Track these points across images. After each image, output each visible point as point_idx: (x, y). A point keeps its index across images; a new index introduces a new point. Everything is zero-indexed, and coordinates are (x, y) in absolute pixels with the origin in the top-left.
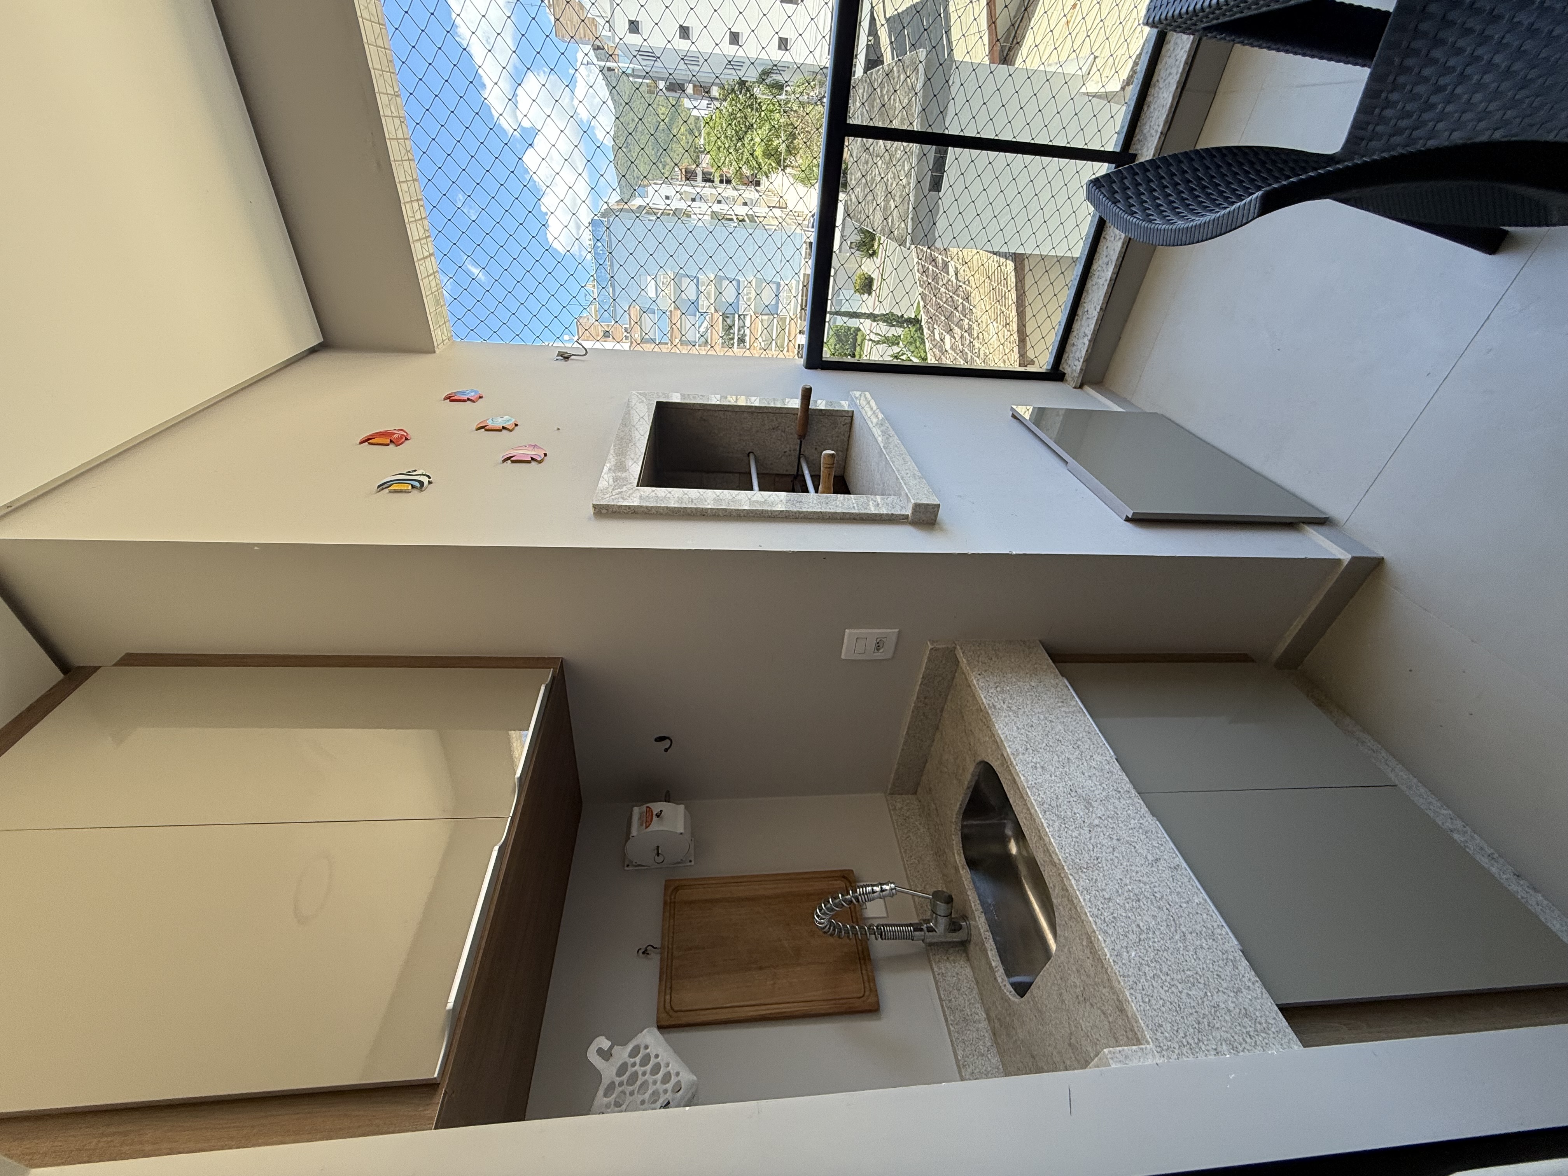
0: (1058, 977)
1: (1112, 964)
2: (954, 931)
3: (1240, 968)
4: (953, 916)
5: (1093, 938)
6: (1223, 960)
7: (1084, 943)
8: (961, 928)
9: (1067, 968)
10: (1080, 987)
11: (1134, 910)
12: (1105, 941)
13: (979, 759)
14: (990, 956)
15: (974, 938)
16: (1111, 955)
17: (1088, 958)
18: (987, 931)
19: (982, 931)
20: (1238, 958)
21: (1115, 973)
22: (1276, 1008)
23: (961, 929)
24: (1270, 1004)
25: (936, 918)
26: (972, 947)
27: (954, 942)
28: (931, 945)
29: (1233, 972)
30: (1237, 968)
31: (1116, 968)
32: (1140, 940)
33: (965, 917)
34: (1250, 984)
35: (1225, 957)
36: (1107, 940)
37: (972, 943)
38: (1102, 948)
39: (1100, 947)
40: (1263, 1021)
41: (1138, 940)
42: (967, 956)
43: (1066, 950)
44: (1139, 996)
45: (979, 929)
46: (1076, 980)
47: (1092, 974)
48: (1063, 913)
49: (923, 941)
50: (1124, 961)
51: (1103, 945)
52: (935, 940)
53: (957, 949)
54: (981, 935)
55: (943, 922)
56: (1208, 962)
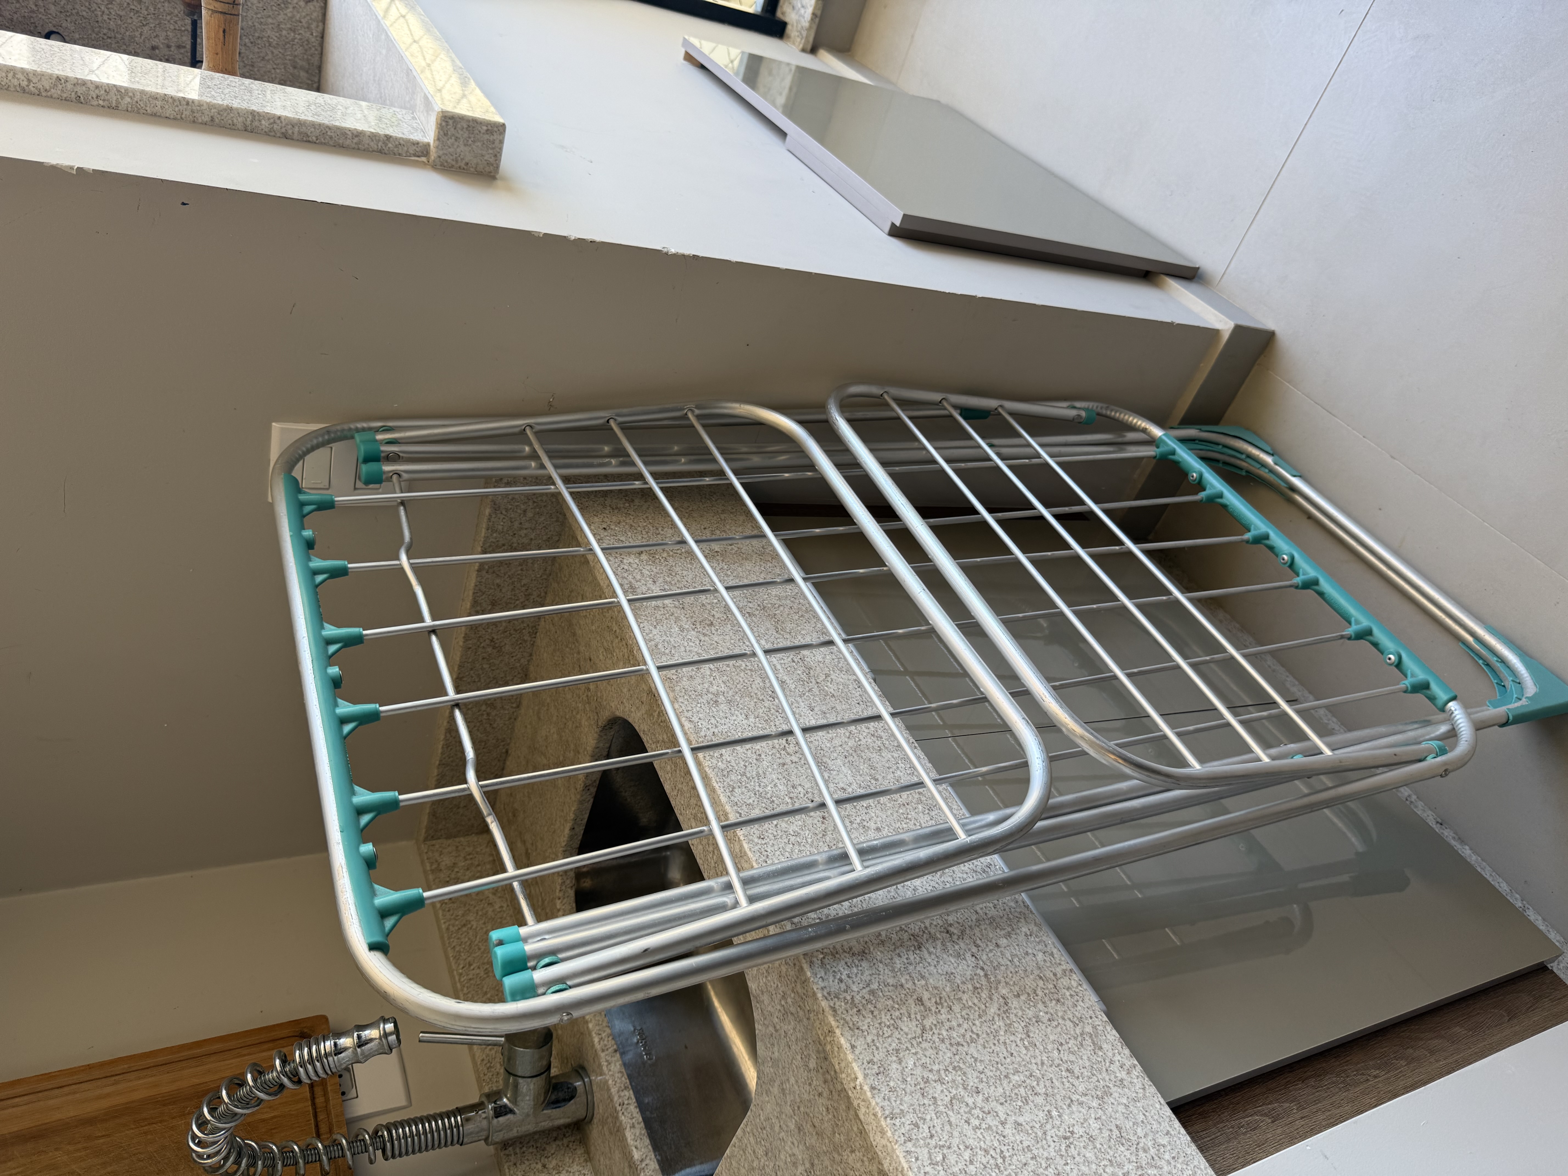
0: (760, 1152)
1: (869, 1094)
2: (556, 1103)
3: (1105, 1046)
4: (554, 1071)
5: (828, 1047)
6: (1076, 1039)
7: (812, 1064)
8: (572, 1094)
9: (777, 1128)
10: (803, 1164)
11: (911, 968)
12: (853, 1047)
13: (605, 715)
14: (630, 1141)
15: (600, 1111)
16: (866, 1076)
17: (820, 1095)
18: (626, 1088)
19: (614, 1090)
20: (1101, 1028)
21: (875, 1115)
22: (1168, 1112)
23: (572, 1097)
24: (1158, 1106)
25: (516, 1086)
26: (595, 1132)
27: (559, 1128)
28: (505, 1145)
29: (1094, 1058)
30: (1101, 1048)
31: (876, 1102)
32: (924, 1030)
33: (581, 1070)
34: (1122, 1075)
35: (1078, 1031)
36: (857, 1044)
37: (595, 1121)
38: (848, 1064)
39: (843, 1065)
40: (1150, 1144)
41: (919, 1031)
42: (588, 1152)
43: (775, 1090)
44: (923, 1153)
45: (609, 1090)
46: (796, 1151)
47: (827, 1126)
48: (770, 1008)
49: (486, 1140)
50: (892, 1084)
51: (850, 1057)
52: (514, 1133)
53: (565, 1141)
54: (612, 1101)
55: (529, 1089)
56: (1050, 1047)
